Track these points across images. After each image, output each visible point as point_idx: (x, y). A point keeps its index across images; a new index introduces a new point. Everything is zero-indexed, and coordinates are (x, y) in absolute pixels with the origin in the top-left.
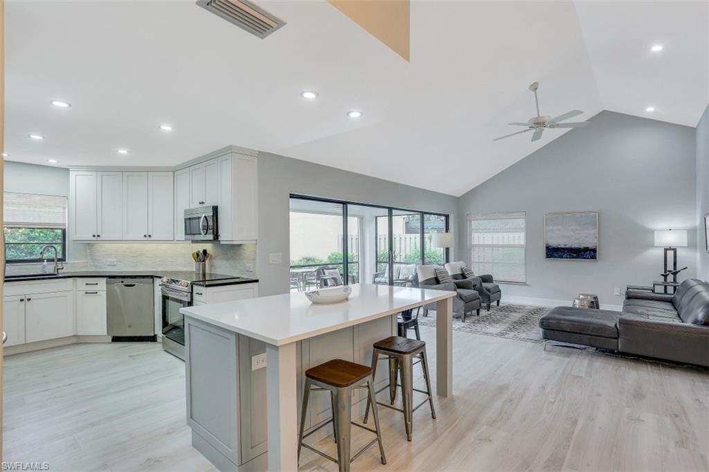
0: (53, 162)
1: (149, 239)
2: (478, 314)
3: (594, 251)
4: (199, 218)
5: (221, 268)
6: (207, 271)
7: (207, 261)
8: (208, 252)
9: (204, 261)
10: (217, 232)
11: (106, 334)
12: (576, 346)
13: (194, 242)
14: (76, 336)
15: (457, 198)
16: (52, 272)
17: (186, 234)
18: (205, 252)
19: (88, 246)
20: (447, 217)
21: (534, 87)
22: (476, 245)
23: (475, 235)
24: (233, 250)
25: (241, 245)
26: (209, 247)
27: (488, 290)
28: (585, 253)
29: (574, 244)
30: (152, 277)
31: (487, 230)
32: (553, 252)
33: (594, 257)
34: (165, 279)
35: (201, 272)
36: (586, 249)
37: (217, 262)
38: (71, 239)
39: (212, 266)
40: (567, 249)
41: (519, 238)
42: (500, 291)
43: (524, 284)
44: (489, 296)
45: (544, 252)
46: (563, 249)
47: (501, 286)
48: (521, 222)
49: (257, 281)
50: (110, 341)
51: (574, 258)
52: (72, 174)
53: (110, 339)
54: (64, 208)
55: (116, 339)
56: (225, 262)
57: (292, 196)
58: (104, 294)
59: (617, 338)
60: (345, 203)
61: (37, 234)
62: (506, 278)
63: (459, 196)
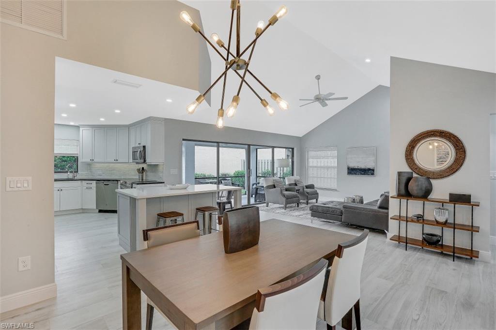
0: (72, 124)
1: (116, 161)
2: (298, 207)
3: (373, 170)
4: (137, 151)
5: (150, 176)
6: (144, 179)
7: (144, 173)
8: (145, 168)
9: (142, 173)
10: (145, 158)
11: (95, 208)
12: (331, 221)
13: (137, 163)
14: (82, 209)
15: (300, 137)
16: (72, 178)
17: (133, 159)
18: (143, 168)
19: (89, 165)
20: (293, 149)
21: (318, 77)
22: (311, 167)
23: (310, 160)
24: (154, 167)
25: (157, 165)
26: (144, 166)
27: (308, 193)
28: (368, 172)
29: (362, 166)
30: (117, 181)
31: (317, 157)
32: (352, 171)
33: (373, 174)
34: (122, 182)
35: (141, 179)
36: (369, 169)
37: (148, 173)
38: (81, 161)
39: (146, 175)
40: (358, 169)
41: (334, 162)
42: (317, 194)
43: (336, 190)
44: (307, 196)
45: (346, 171)
46: (357, 169)
47: (318, 191)
48: (335, 153)
49: (164, 183)
50: (98, 212)
51: (362, 174)
52: (81, 129)
53: (98, 211)
54: (77, 146)
55: (100, 211)
56: (151, 173)
57: (184, 140)
58: (95, 189)
59: (342, 216)
60: (217, 142)
61: (66, 159)
62: (323, 186)
63: (301, 136)
